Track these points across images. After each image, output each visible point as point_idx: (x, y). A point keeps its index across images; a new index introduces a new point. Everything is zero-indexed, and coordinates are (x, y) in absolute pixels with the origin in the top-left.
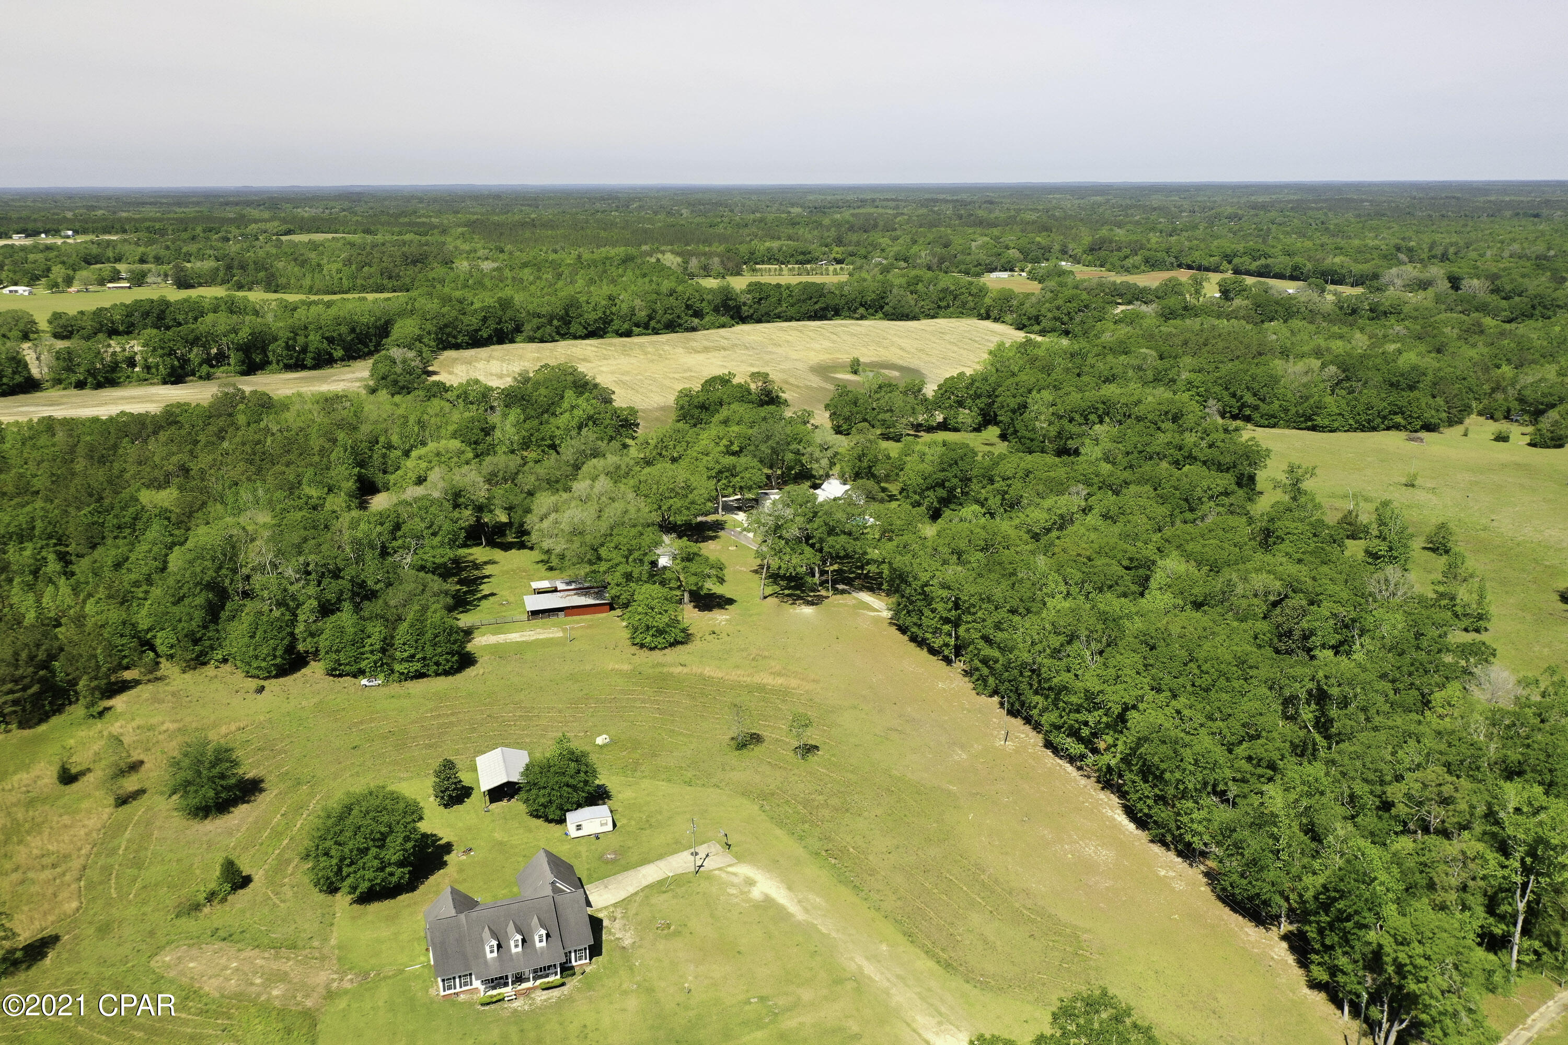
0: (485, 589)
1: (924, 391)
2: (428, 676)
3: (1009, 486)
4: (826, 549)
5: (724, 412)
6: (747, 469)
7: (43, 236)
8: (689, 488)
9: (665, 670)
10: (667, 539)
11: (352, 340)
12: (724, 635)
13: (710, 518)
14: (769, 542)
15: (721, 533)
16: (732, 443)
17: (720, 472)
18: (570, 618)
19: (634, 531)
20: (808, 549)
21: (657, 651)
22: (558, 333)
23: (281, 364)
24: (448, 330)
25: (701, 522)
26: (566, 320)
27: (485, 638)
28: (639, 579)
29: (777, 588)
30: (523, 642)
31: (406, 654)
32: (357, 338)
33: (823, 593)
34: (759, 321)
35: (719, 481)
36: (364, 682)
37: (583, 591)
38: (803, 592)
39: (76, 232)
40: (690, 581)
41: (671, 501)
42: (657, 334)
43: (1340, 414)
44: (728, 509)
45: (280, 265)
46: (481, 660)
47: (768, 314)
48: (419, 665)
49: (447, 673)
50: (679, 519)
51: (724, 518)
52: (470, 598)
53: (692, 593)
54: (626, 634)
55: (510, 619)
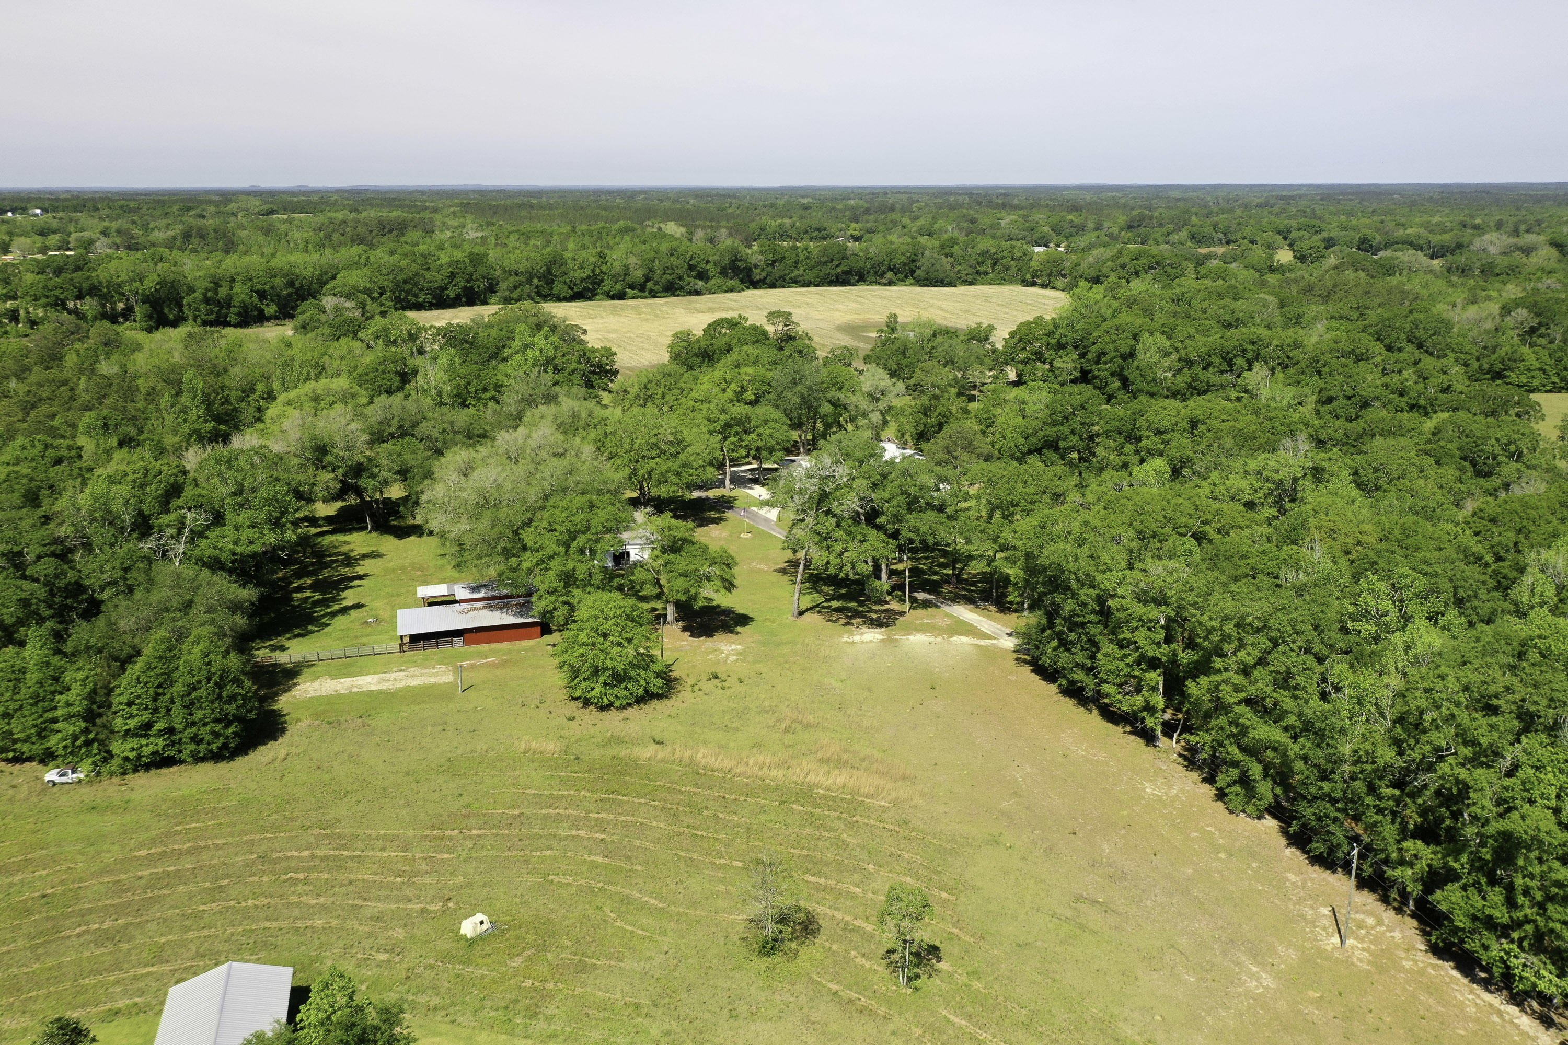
0: (349, 597)
1: (992, 339)
2: (181, 762)
3: (1166, 443)
4: (904, 533)
5: (734, 356)
6: (766, 422)
7: (10, 214)
8: (679, 444)
9: (623, 752)
10: (640, 515)
11: (290, 295)
12: (733, 681)
13: (713, 493)
14: (810, 521)
15: (729, 514)
16: (744, 390)
17: (727, 425)
18: (473, 648)
19: (579, 500)
20: (872, 534)
21: (613, 712)
22: (539, 294)
23: (199, 321)
24: (408, 286)
25: (699, 500)
26: (548, 278)
27: (316, 684)
28: (586, 584)
29: (819, 599)
30: (380, 692)
31: (132, 723)
32: (296, 293)
33: (894, 606)
34: (773, 286)
35: (725, 438)
36: (52, 775)
37: (498, 602)
38: (861, 604)
39: (45, 210)
40: (675, 586)
41: (652, 463)
42: (655, 297)
43: (1540, 369)
44: (738, 481)
45: (243, 234)
46: (292, 729)
47: (782, 278)
48: (161, 742)
49: (217, 757)
50: (663, 491)
51: (733, 494)
52: (320, 611)
53: (678, 605)
54: (558, 679)
55: (368, 650)
